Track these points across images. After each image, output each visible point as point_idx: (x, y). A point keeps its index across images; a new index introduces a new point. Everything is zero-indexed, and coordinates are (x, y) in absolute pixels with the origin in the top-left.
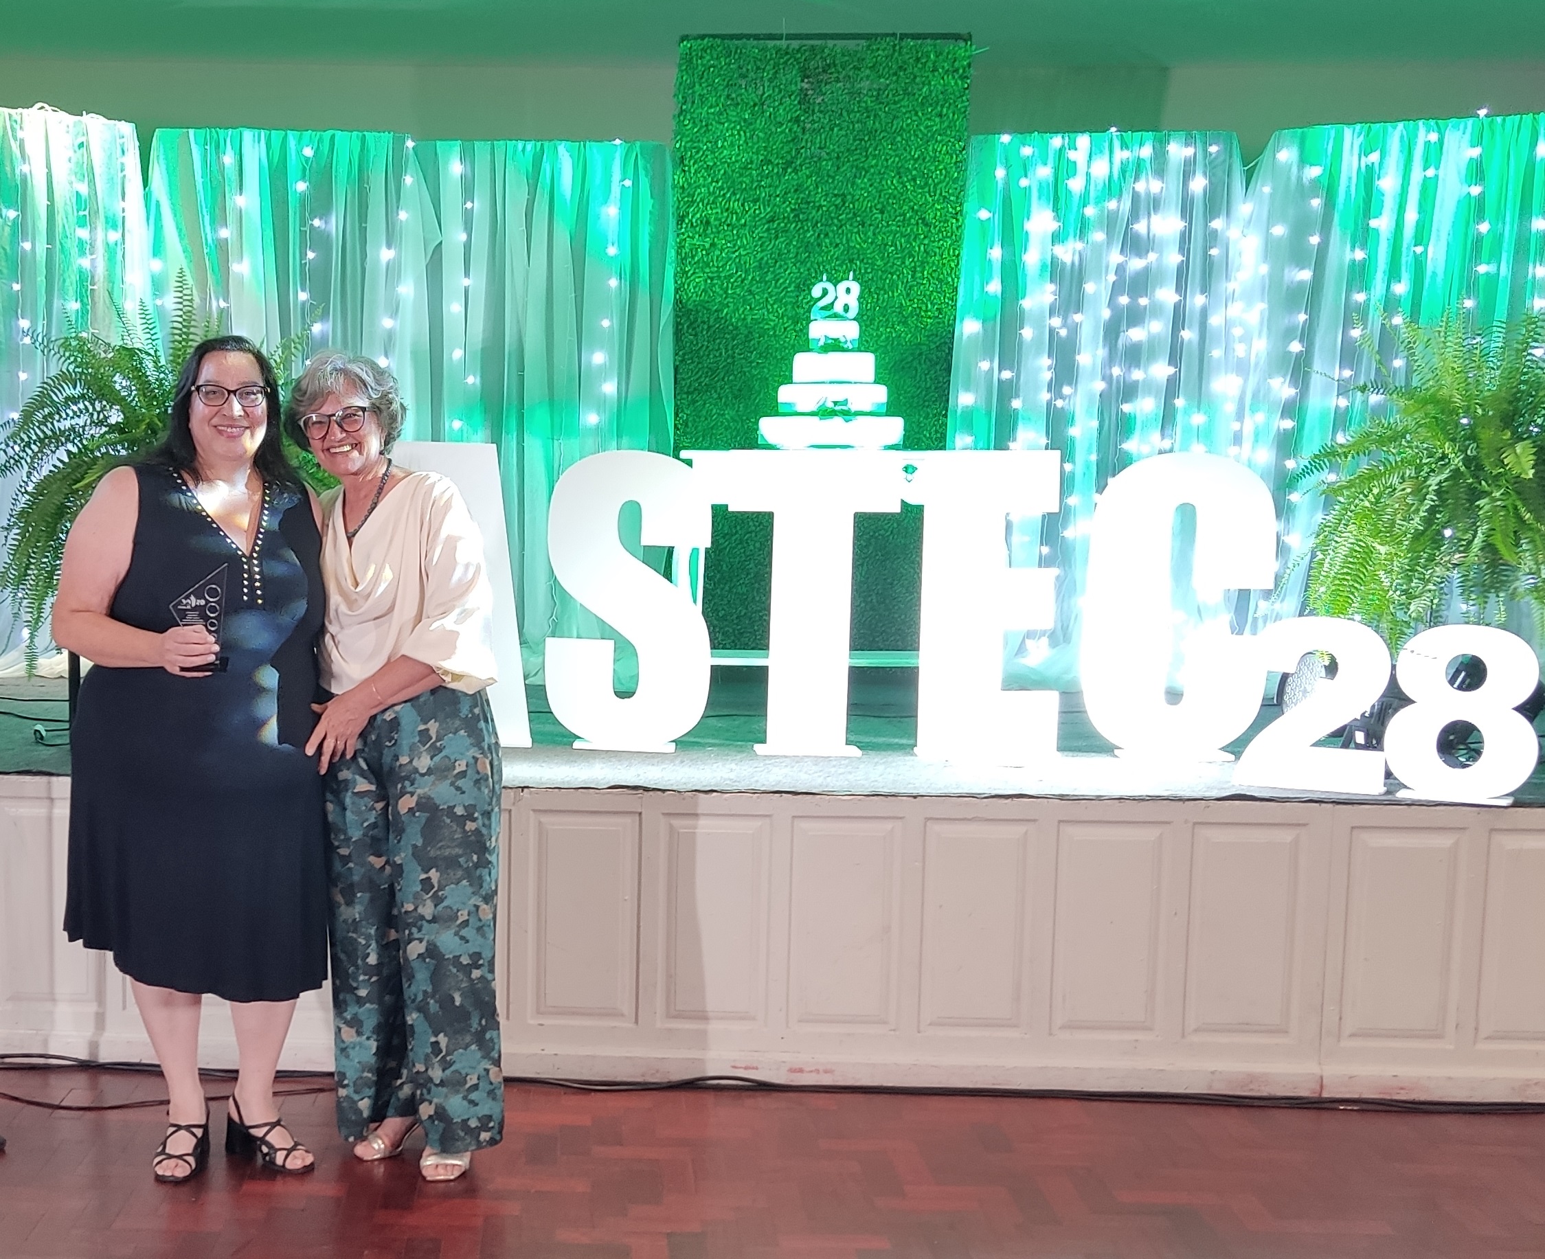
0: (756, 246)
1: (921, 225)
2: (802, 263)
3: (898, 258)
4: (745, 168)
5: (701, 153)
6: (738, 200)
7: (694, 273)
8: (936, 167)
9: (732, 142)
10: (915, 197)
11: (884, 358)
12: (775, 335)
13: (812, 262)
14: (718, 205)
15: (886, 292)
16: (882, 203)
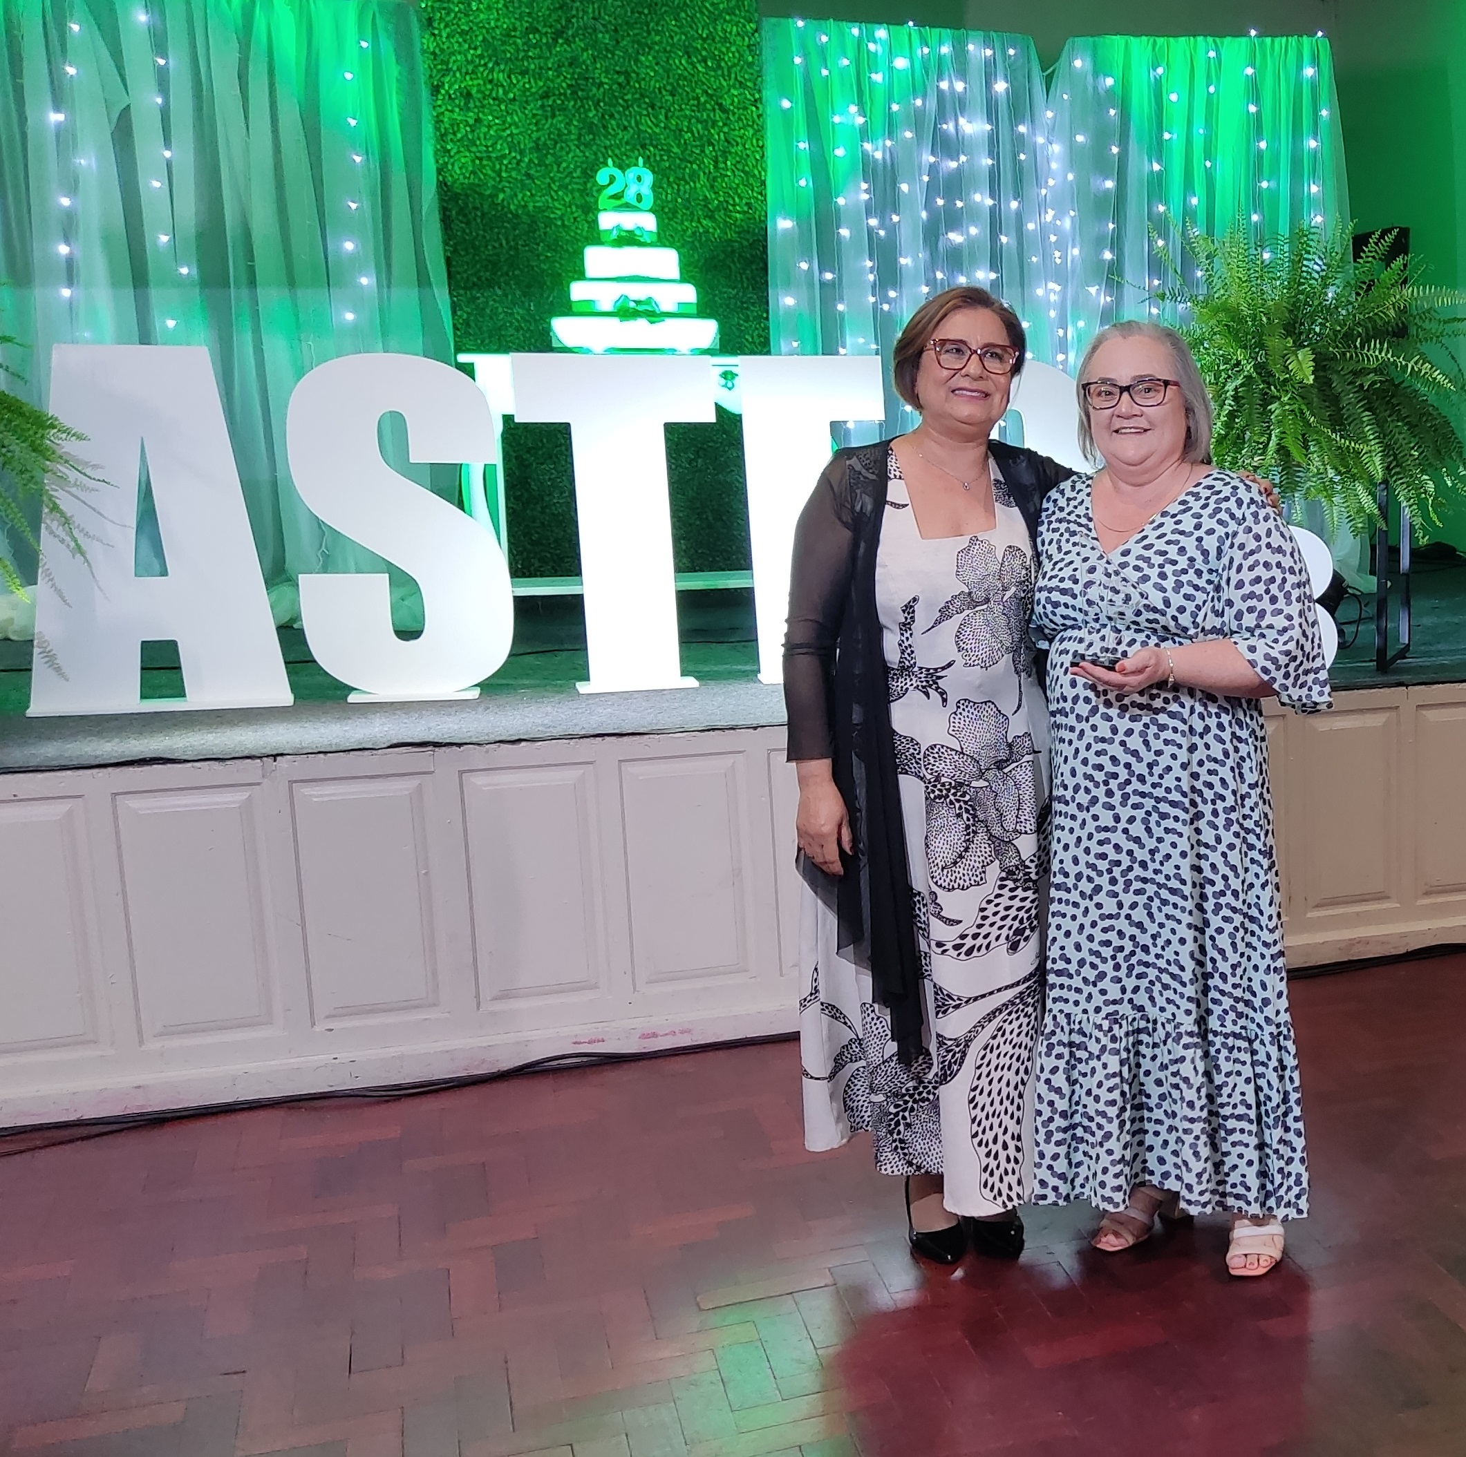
0: (529, 124)
1: (717, 111)
3: (696, 146)
4: (508, 35)
5: (453, 15)
6: (503, 71)
7: (459, 152)
8: (728, 49)
10: (709, 81)
11: (693, 256)
12: (563, 225)
13: (598, 145)
14: (479, 75)
15: (687, 183)
16: (672, 84)
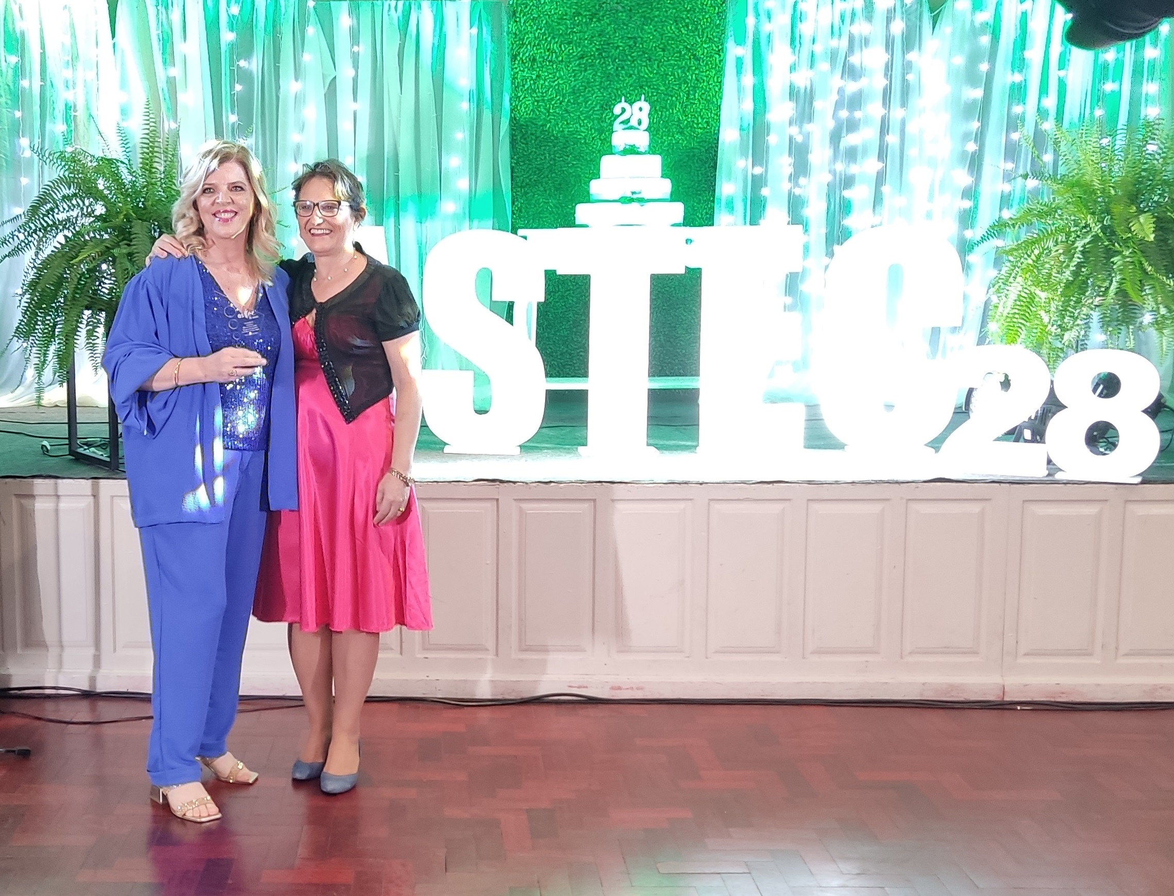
0: (570, 77)
2: (604, 89)
3: (676, 85)
4: (562, 19)
5: (528, 8)
7: (525, 97)
8: (703, 16)
10: (688, 39)
12: (585, 143)
13: (613, 88)
14: (542, 46)
15: (668, 110)
16: (664, 43)
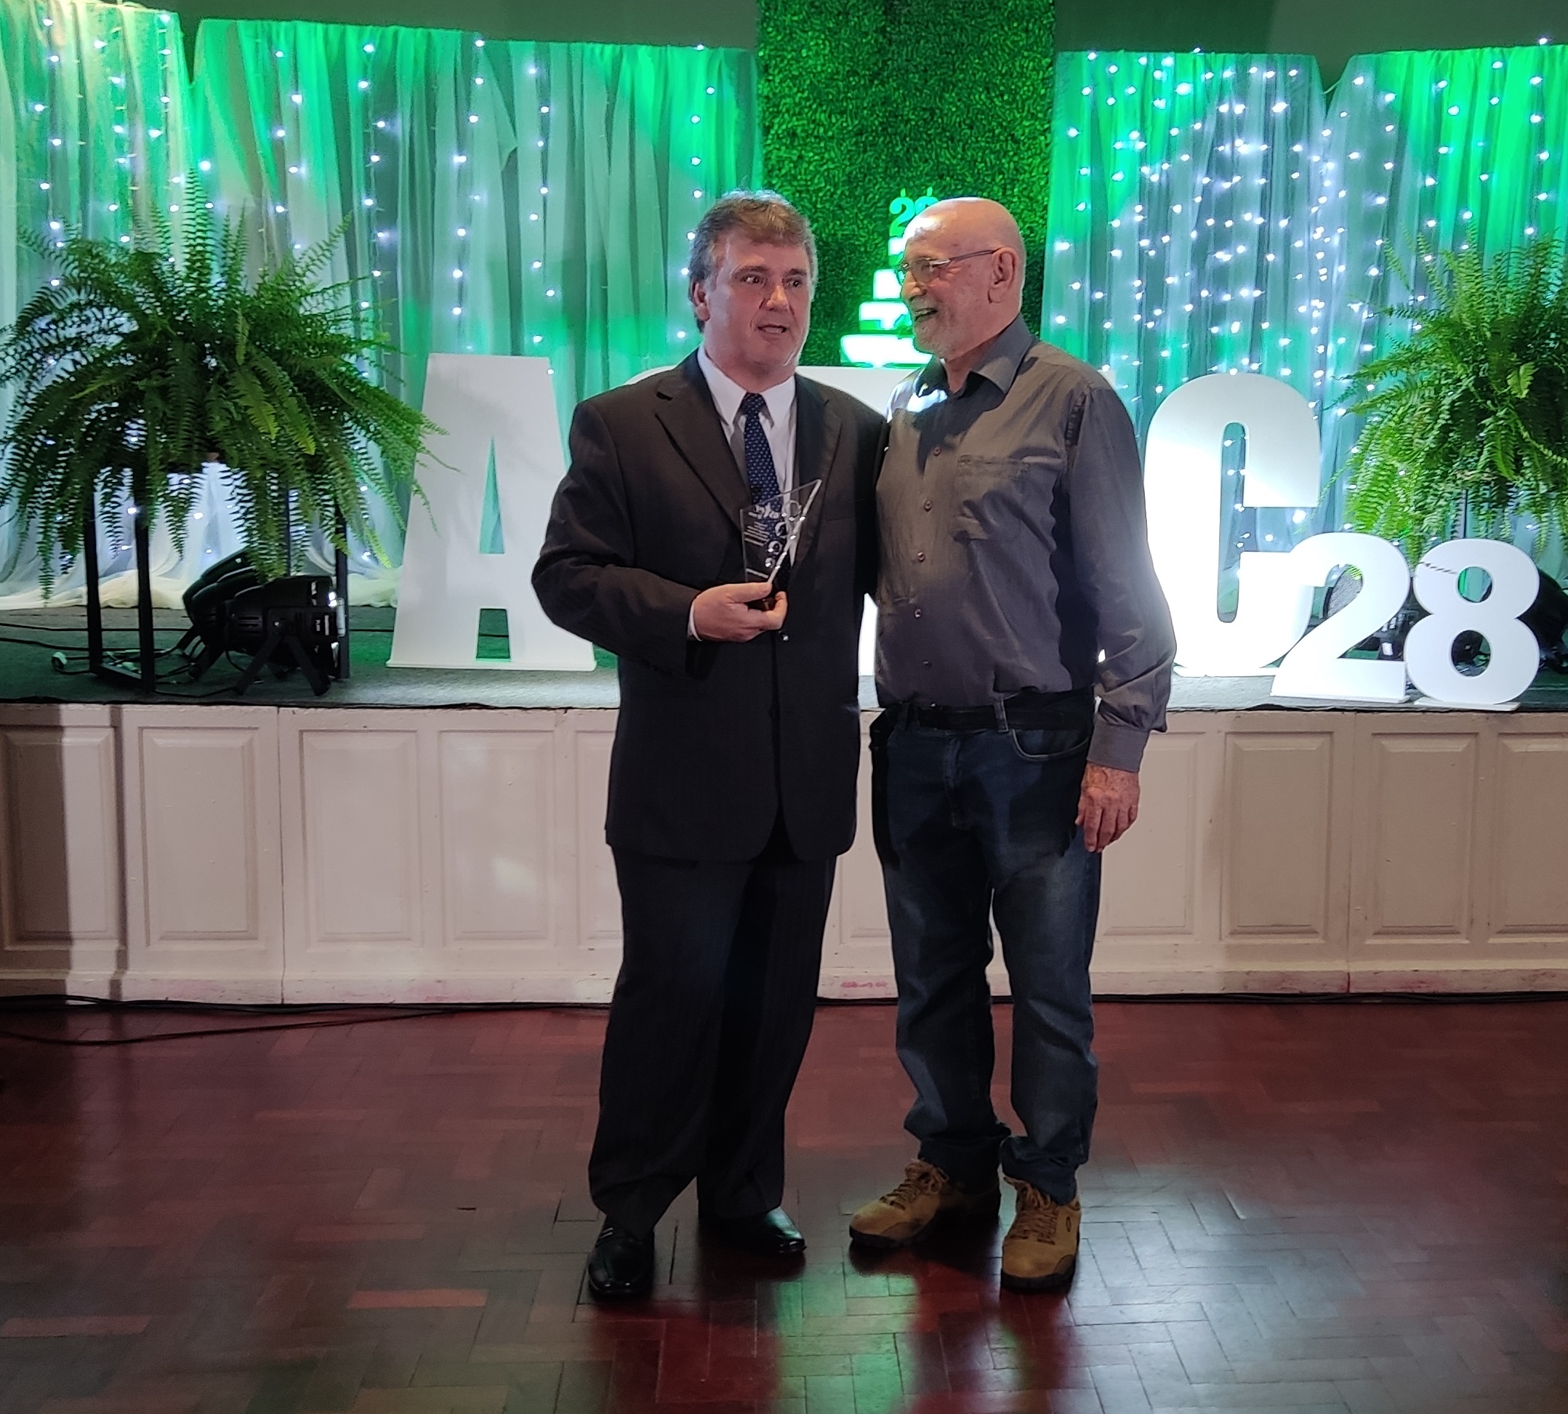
0: (844, 160)
1: (1010, 142)
2: (891, 178)
4: (832, 79)
5: (786, 62)
6: (825, 112)
8: (1024, 83)
9: (817, 52)
10: (1004, 113)
12: (866, 252)
13: (902, 177)
14: (804, 116)
16: (971, 118)
